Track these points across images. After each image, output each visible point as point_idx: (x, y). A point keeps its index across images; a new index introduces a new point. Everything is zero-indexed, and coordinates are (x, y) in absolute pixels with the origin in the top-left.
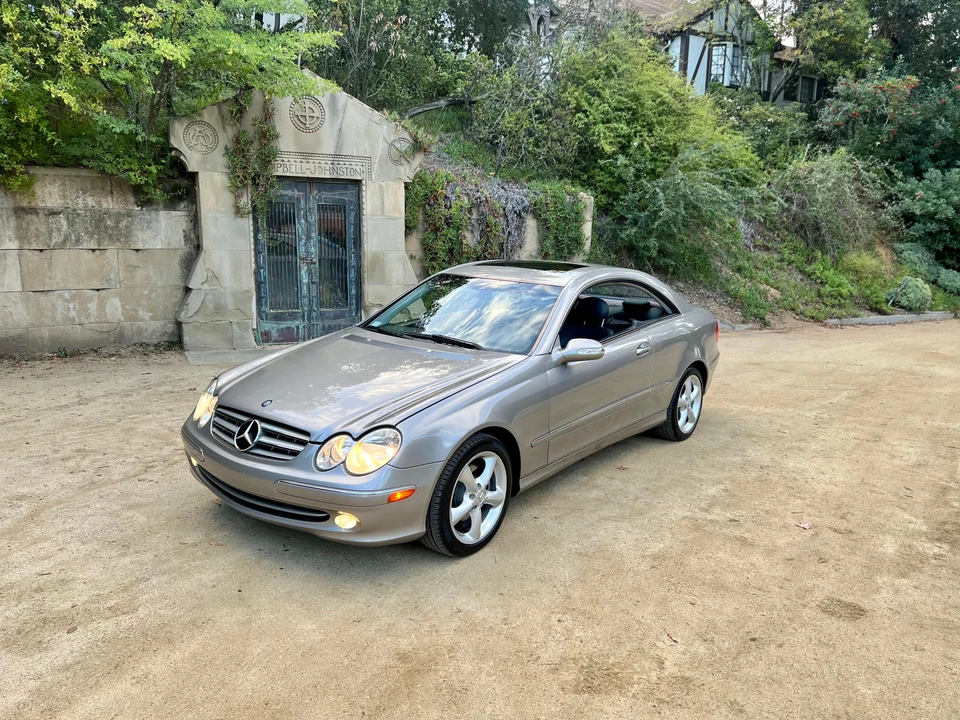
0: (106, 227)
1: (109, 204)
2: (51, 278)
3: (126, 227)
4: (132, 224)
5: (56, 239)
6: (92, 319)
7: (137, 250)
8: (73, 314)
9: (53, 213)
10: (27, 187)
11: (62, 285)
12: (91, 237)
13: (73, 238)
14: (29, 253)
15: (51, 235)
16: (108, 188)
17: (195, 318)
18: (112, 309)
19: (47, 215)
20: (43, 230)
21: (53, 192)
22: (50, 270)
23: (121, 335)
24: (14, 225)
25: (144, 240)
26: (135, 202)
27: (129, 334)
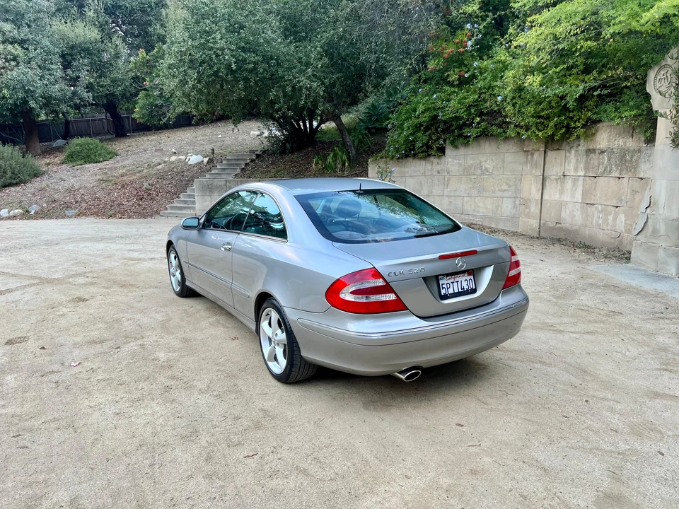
0: (626, 161)
1: (631, 143)
2: (594, 196)
3: (637, 160)
4: (640, 158)
5: (601, 170)
6: (609, 227)
7: (642, 179)
8: (601, 221)
9: (603, 152)
10: (590, 136)
11: (598, 201)
12: (617, 168)
13: (608, 169)
14: (587, 178)
15: (599, 166)
16: (631, 132)
17: (639, 237)
18: (620, 222)
19: (599, 154)
20: (596, 164)
21: (605, 138)
22: (595, 190)
23: (621, 242)
24: (584, 160)
25: (644, 170)
26: (645, 141)
27: (625, 242)
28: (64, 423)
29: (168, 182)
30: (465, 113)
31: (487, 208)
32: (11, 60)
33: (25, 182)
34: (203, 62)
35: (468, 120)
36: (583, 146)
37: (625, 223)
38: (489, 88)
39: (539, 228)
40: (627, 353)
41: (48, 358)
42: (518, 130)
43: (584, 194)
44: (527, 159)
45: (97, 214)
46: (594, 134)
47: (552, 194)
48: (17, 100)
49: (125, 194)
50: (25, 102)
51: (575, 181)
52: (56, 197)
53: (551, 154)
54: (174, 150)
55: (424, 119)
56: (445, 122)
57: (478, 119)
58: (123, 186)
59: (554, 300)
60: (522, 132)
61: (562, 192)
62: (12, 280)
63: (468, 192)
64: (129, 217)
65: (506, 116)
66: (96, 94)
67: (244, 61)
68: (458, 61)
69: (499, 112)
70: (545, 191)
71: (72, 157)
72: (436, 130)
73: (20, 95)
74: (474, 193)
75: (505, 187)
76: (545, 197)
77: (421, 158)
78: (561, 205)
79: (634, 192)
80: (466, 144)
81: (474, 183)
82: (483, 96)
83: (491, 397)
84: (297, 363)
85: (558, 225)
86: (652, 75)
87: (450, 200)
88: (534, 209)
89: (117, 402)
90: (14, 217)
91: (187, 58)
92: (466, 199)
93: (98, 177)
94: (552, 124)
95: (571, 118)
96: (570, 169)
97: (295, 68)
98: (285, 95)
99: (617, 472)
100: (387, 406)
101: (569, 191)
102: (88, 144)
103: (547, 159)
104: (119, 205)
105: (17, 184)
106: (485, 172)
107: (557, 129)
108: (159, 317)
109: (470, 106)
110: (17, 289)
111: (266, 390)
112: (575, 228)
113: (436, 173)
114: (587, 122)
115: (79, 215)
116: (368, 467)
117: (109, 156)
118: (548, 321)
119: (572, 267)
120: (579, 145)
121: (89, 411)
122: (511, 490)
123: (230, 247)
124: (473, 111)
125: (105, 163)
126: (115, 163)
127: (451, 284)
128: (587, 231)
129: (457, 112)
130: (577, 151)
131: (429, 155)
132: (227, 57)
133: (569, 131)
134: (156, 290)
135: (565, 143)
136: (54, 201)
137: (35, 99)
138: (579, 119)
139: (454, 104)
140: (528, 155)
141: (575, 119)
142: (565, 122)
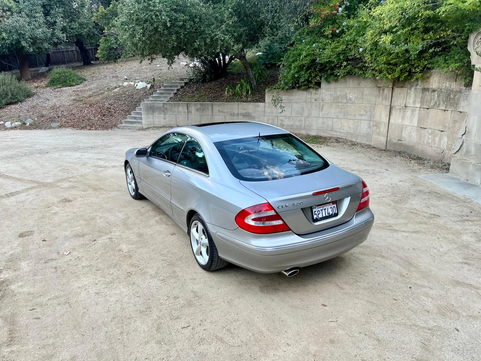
0: (450, 99)
1: (454, 86)
2: (427, 122)
3: (458, 99)
4: (460, 97)
5: (432, 104)
6: (436, 146)
7: (461, 112)
8: (430, 141)
9: (434, 91)
10: (425, 79)
11: (429, 126)
12: (444, 103)
13: (438, 103)
14: (422, 109)
15: (431, 102)
16: (455, 77)
17: (456, 155)
18: (443, 142)
19: (432, 92)
20: (429, 99)
21: (436, 81)
22: (427, 118)
23: (444, 157)
24: (420, 96)
25: (463, 106)
26: (464, 85)
27: (446, 157)
28: (62, 300)
29: (122, 103)
30: (336, 59)
31: (349, 127)
32: (7, 10)
33: (21, 101)
34: (146, 21)
35: (338, 64)
36: (420, 85)
37: (448, 144)
38: (354, 41)
39: (386, 143)
40: (441, 250)
41: (48, 248)
42: (374, 72)
43: (420, 120)
44: (380, 93)
45: (73, 126)
46: (428, 78)
47: (396, 119)
48: (13, 41)
49: (92, 111)
50: (18, 42)
51: (413, 111)
52: (44, 113)
53: (397, 90)
54: (126, 77)
55: (306, 62)
56: (321, 64)
57: (345, 63)
58: (91, 105)
59: (393, 204)
60: (377, 74)
61: (403, 118)
62: (19, 183)
63: (336, 115)
64: (96, 129)
65: (365, 62)
66: (68, 35)
67: (176, 19)
68: (332, 20)
69: (360, 59)
70: (391, 117)
71: (54, 82)
72: (315, 69)
73: (15, 37)
74: (341, 116)
75: (363, 112)
76: (392, 121)
77: (303, 90)
78: (402, 128)
79: (455, 122)
80: (336, 81)
81: (341, 109)
82: (349, 47)
83: (346, 283)
84: (216, 259)
85: (400, 142)
86: (472, 38)
87: (324, 120)
88: (383, 129)
89: (96, 284)
90: (15, 128)
91: (135, 17)
92: (335, 120)
93: (73, 98)
94: (398, 69)
95: (413, 65)
96: (410, 101)
97: (213, 24)
98: (206, 44)
99: (427, 343)
100: (276, 290)
101: (409, 117)
102: (65, 72)
103: (394, 94)
104: (89, 119)
105: (16, 103)
106: (349, 101)
107: (401, 73)
108: (121, 215)
109: (339, 54)
110: (23, 191)
111: (195, 275)
112: (411, 144)
113: (313, 101)
114: (424, 68)
115: (60, 127)
116: (263, 337)
117: (80, 81)
118: (388, 222)
119: (407, 176)
120: (417, 85)
121: (79, 290)
122: (356, 356)
123: (169, 174)
124: (341, 57)
125: (77, 86)
126: (84, 87)
127: (321, 211)
128: (420, 147)
129: (330, 58)
130: (415, 89)
131: (309, 88)
132: (163, 18)
133: (411, 74)
134: (118, 193)
135: (407, 83)
136: (42, 116)
137: (25, 40)
138: (418, 66)
139: (328, 52)
140: (380, 91)
141: (415, 66)
142: (408, 68)
